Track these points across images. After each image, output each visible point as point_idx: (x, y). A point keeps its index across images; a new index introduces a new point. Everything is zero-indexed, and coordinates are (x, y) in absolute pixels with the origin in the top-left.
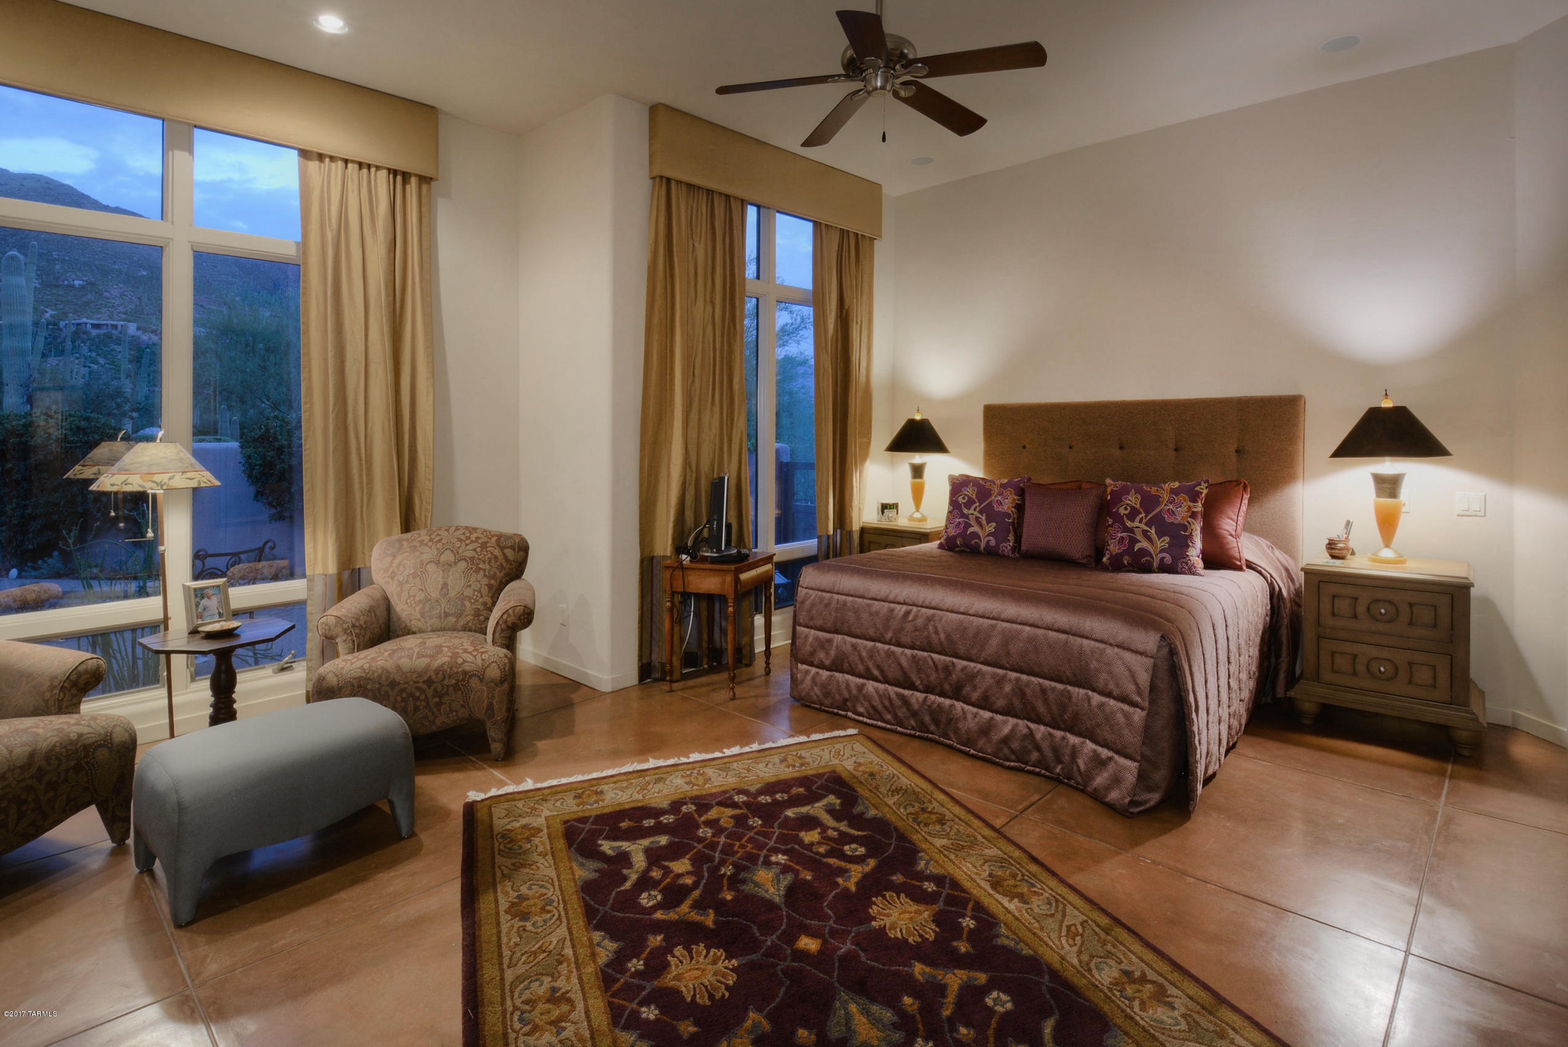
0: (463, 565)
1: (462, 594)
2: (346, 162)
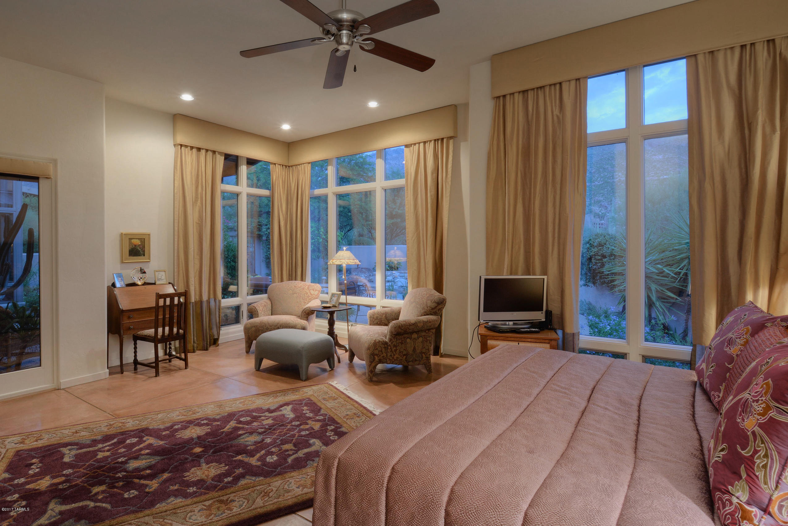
2: (419, 143)
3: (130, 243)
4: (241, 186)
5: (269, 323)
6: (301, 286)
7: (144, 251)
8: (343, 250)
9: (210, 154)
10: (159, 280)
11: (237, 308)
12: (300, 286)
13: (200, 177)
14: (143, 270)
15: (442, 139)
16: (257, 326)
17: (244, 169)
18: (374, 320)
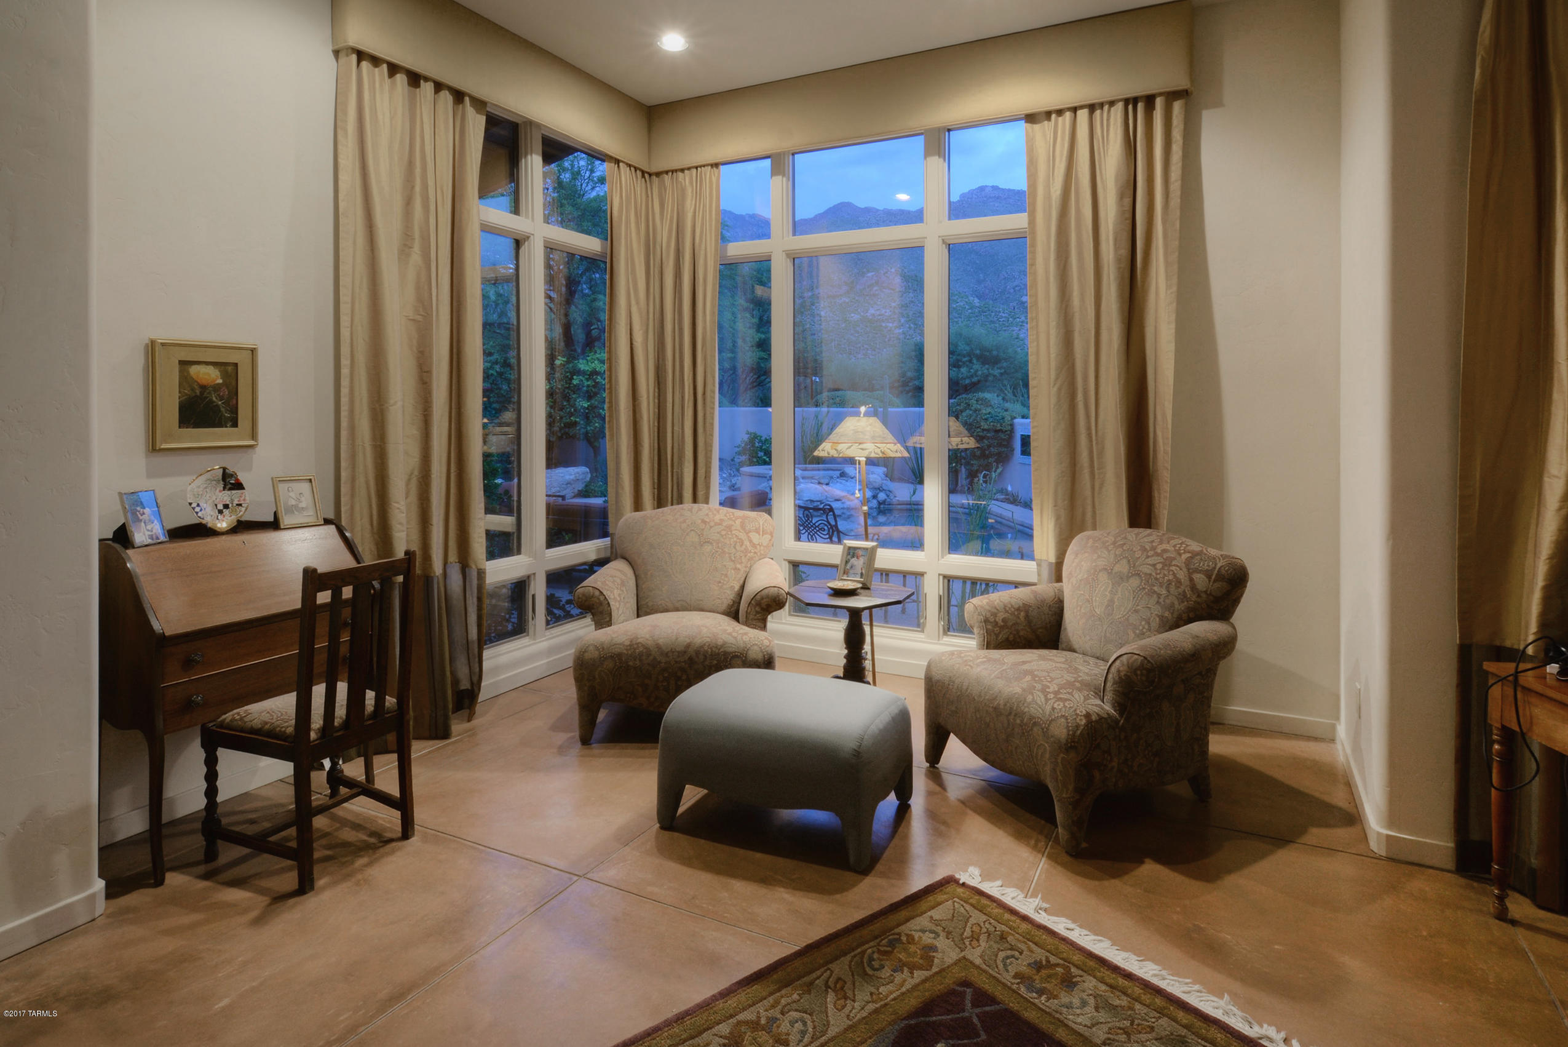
0: (1135, 582)
1: (1127, 619)
2: (1075, 110)
3: (185, 379)
4: (527, 217)
5: (658, 646)
6: (721, 520)
7: (235, 410)
8: (858, 414)
9: (446, 97)
10: (290, 510)
11: (519, 589)
12: (717, 518)
13: (418, 171)
14: (231, 476)
15: (1150, 100)
16: (620, 655)
17: (534, 166)
18: (997, 630)
